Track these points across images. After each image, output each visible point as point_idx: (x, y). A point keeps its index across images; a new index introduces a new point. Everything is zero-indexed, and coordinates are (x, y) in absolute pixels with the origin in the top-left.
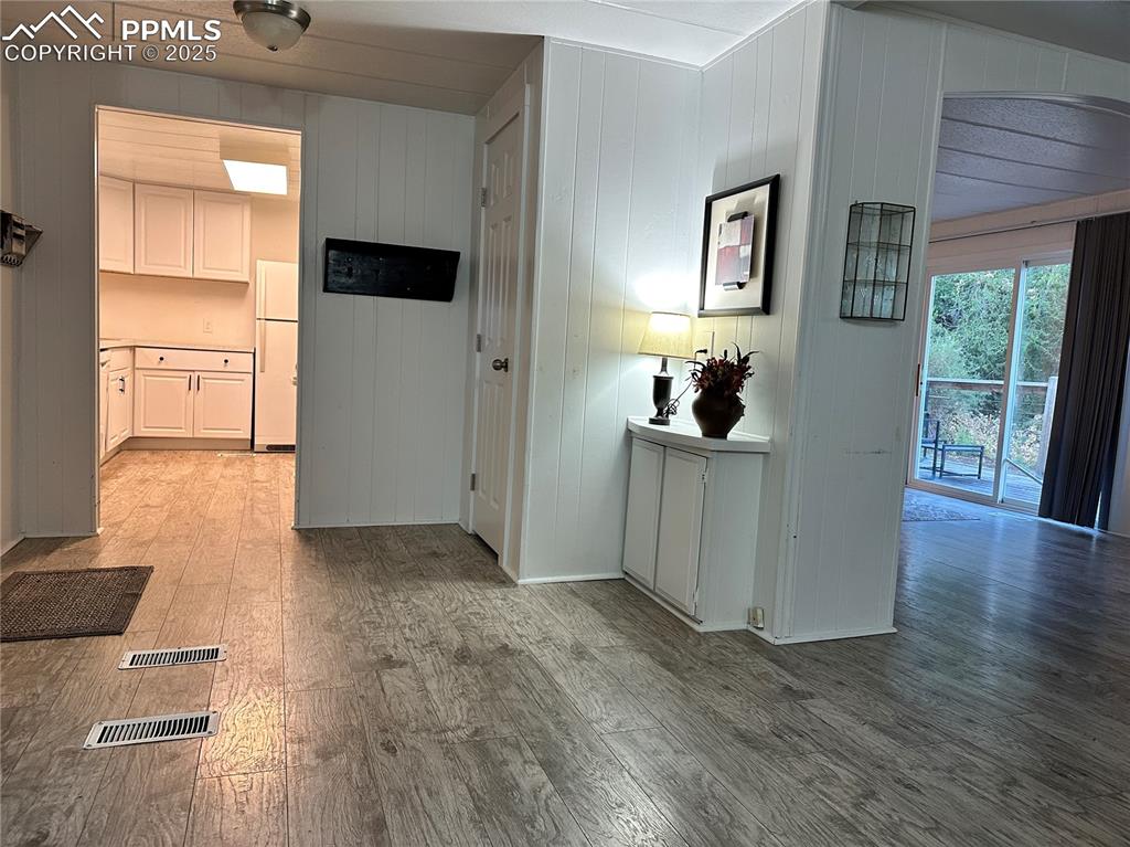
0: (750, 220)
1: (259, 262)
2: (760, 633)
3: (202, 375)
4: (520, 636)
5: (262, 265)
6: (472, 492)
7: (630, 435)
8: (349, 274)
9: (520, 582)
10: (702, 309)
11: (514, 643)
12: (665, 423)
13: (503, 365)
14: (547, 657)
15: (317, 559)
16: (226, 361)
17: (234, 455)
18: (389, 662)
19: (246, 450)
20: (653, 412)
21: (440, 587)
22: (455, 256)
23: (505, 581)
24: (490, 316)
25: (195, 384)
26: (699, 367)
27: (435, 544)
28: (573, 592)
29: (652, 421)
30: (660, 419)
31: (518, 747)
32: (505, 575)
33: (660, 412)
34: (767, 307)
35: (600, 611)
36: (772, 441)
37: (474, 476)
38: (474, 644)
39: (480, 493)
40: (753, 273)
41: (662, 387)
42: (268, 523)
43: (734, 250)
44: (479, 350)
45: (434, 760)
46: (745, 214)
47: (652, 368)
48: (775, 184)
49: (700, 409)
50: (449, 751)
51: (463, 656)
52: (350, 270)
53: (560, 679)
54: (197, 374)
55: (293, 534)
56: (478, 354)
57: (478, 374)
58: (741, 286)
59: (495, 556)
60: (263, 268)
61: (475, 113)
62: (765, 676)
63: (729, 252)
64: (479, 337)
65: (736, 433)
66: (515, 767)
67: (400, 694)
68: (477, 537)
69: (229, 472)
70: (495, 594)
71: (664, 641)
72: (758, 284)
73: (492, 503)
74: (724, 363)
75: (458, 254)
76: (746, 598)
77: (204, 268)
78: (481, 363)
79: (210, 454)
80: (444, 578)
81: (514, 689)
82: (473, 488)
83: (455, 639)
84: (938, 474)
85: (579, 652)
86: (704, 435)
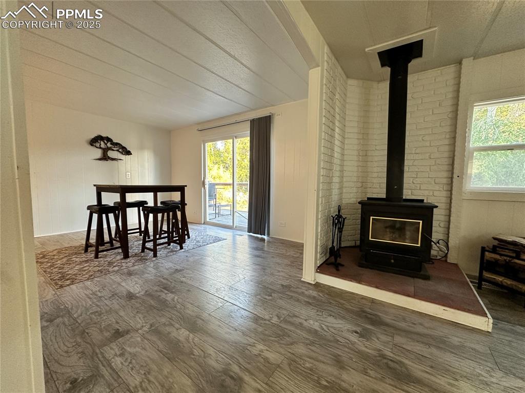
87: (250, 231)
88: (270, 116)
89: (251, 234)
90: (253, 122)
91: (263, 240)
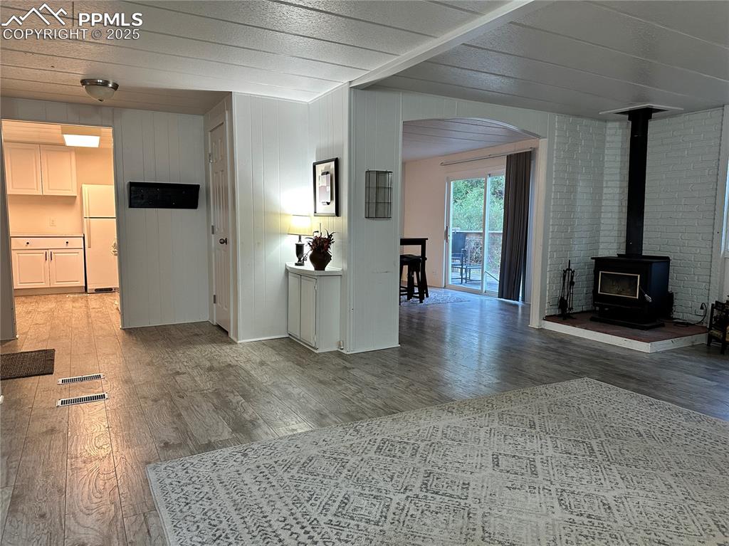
0: (329, 175)
1: (83, 185)
2: (342, 351)
3: (53, 251)
4: (237, 361)
5: (85, 188)
6: (214, 305)
7: (287, 271)
8: (142, 199)
9: (239, 342)
10: (315, 213)
11: (234, 363)
12: (302, 265)
13: (224, 242)
14: (248, 367)
15: (137, 341)
16: (67, 243)
17: (76, 295)
18: (178, 373)
19: (82, 293)
20: (296, 260)
21: (200, 347)
22: (197, 187)
23: (232, 342)
24: (217, 217)
25: (49, 256)
26: (312, 240)
27: (196, 331)
28: (264, 344)
29: (296, 264)
30: (300, 263)
31: (232, 392)
32: (232, 340)
33: (300, 260)
34: (337, 213)
35: (274, 350)
36: (343, 270)
37: (215, 296)
38: (215, 364)
39: (219, 304)
40: (332, 199)
41: (299, 249)
42: (107, 327)
43: (325, 187)
44: (213, 233)
45: (199, 398)
46: (327, 173)
47: (296, 240)
48: (337, 161)
49: (313, 258)
50: (205, 396)
51: (211, 369)
52: (142, 196)
53: (253, 372)
54: (50, 251)
55: (121, 332)
56: (213, 235)
57: (213, 245)
58: (328, 203)
59: (227, 333)
60: (86, 189)
61: (203, 115)
62: (338, 364)
63: (323, 188)
64: (213, 227)
65: (329, 268)
66: (231, 397)
67: (184, 382)
68: (219, 326)
69: (77, 305)
70: (226, 348)
71: (301, 357)
72: (333, 203)
73: (224, 308)
74: (320, 238)
75: (198, 186)
76: (337, 337)
77: (49, 189)
78: (214, 240)
79: (61, 296)
80: (201, 343)
81: (232, 376)
82: (215, 302)
83: (208, 364)
84: (464, 281)
85: (262, 363)
86: (315, 269)
87: (501, 295)
88: (530, 152)
89: (502, 299)
90: (509, 158)
91: (516, 306)
